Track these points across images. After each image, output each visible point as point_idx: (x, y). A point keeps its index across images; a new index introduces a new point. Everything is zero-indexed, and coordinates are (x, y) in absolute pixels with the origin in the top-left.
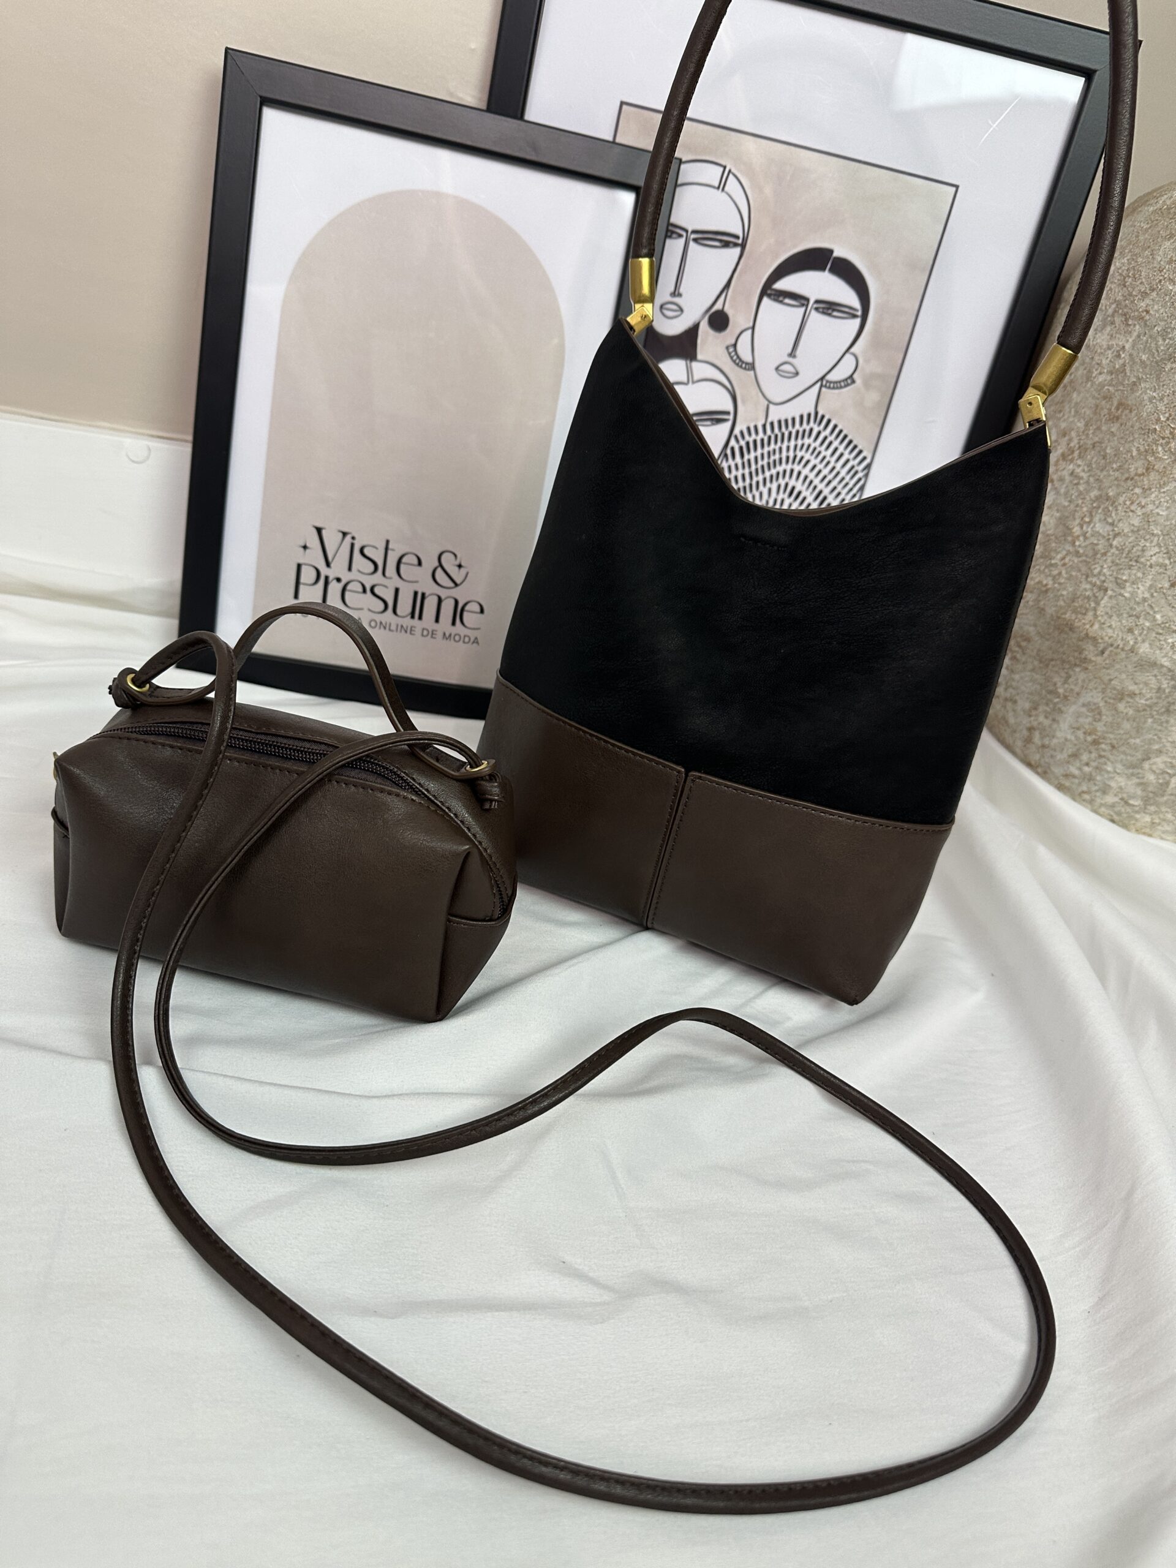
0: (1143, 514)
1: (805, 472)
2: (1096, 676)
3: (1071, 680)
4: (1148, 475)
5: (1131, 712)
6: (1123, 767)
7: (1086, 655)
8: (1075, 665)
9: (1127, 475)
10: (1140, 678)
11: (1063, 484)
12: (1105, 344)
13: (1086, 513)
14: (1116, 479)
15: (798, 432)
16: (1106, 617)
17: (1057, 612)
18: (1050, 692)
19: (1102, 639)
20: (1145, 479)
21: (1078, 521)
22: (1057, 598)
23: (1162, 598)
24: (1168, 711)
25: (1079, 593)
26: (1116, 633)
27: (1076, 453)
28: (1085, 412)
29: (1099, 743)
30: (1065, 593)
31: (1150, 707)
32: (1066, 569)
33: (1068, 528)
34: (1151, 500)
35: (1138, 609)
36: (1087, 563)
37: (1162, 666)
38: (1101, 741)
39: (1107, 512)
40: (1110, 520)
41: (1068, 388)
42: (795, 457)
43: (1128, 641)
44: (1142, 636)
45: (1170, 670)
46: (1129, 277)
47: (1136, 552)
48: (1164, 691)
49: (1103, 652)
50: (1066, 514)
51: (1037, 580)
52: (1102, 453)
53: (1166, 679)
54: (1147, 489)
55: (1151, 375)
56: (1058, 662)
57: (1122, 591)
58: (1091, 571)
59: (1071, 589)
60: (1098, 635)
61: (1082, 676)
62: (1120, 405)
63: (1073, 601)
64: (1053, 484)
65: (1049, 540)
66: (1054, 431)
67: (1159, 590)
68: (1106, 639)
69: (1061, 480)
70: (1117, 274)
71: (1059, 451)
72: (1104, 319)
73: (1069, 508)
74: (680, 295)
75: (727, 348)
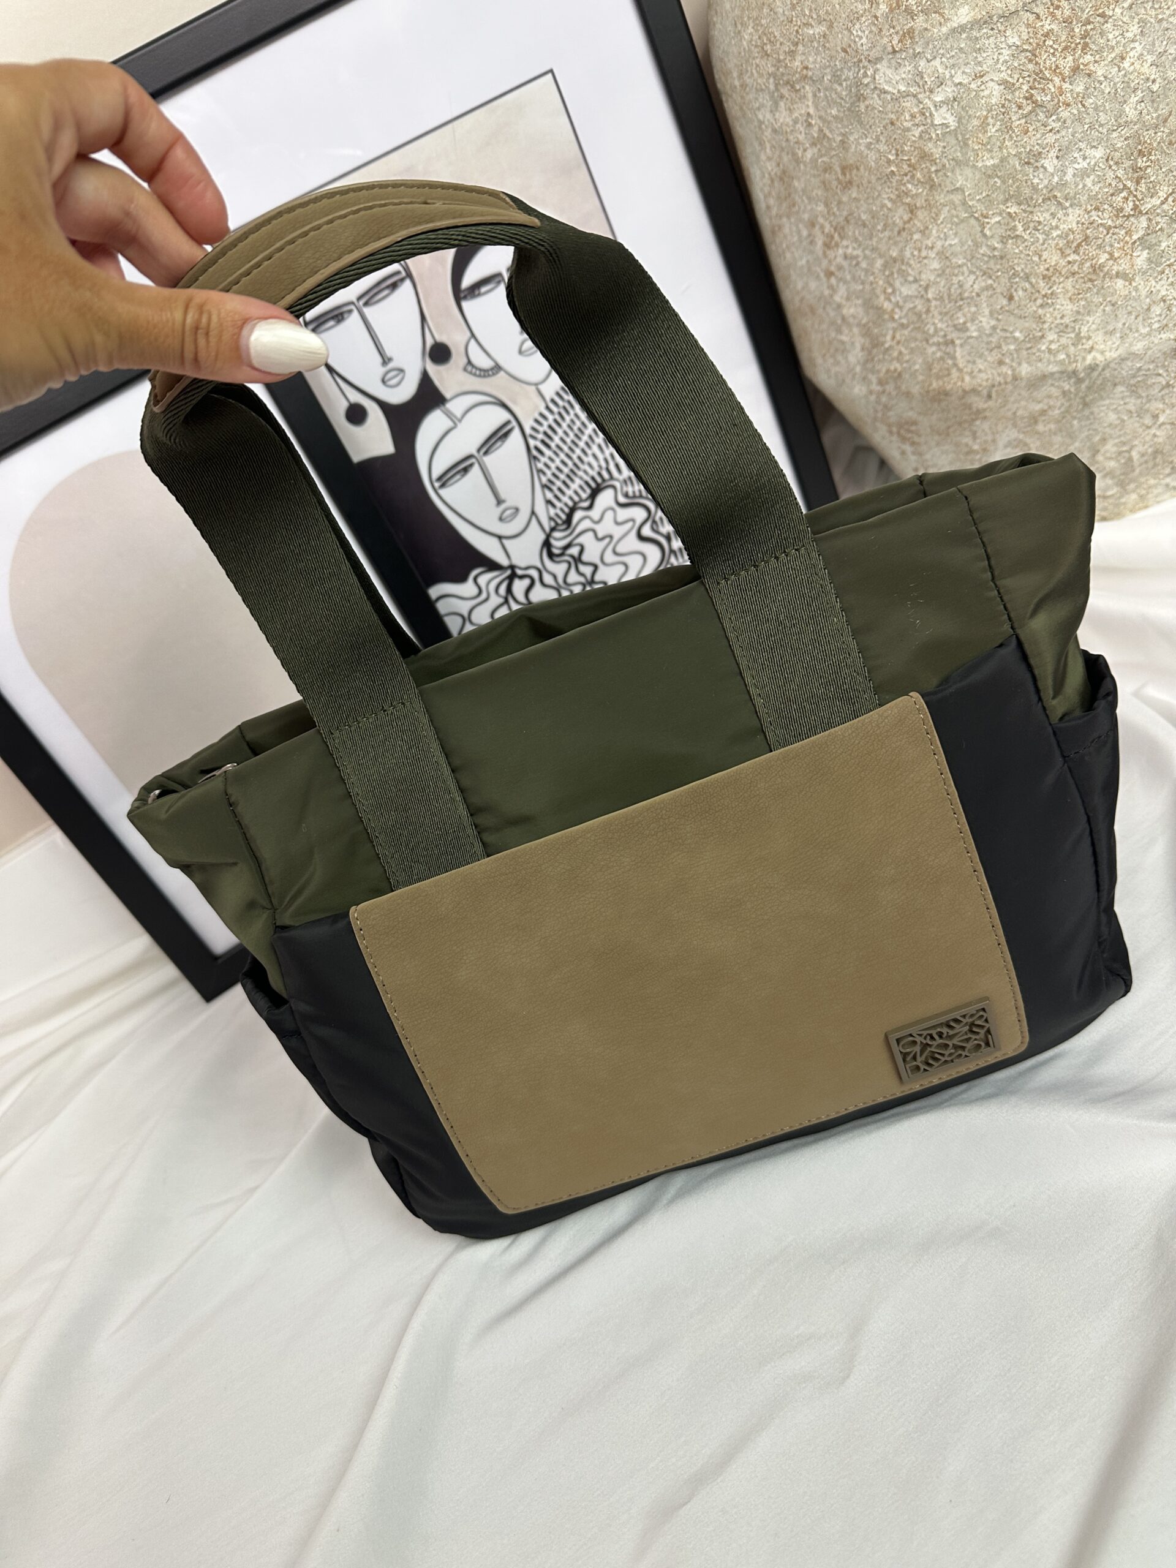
0: (937, 254)
2: (999, 417)
3: (978, 435)
4: (916, 216)
5: (1052, 426)
7: (977, 407)
8: (974, 420)
9: (896, 229)
10: (1039, 396)
11: (844, 271)
12: (788, 120)
13: (884, 286)
14: (890, 238)
16: (970, 366)
17: (923, 387)
19: (980, 386)
20: (916, 222)
21: (882, 297)
22: (914, 375)
23: (1009, 316)
24: (1086, 405)
25: (930, 360)
26: (989, 372)
27: (836, 236)
28: (816, 194)
30: (917, 367)
31: (1067, 411)
32: (903, 345)
33: (877, 308)
34: (935, 238)
35: (994, 339)
36: (917, 328)
37: (1052, 374)
39: (903, 274)
40: (911, 279)
41: (786, 179)
43: (1006, 373)
44: (1015, 360)
45: (1062, 372)
46: (766, 44)
47: (955, 292)
48: (1069, 391)
49: (989, 397)
50: (867, 296)
51: (884, 371)
52: (860, 223)
53: (1064, 381)
54: (924, 231)
55: (852, 124)
56: (956, 426)
57: (968, 334)
58: (927, 333)
59: (920, 361)
61: (986, 426)
62: (844, 169)
63: (931, 370)
64: (836, 277)
65: (869, 329)
66: (801, 226)
67: (1001, 312)
68: (984, 383)
69: (840, 268)
70: (753, 48)
71: (820, 243)
72: (772, 97)
73: (866, 290)
74: (390, 359)
75: (465, 370)
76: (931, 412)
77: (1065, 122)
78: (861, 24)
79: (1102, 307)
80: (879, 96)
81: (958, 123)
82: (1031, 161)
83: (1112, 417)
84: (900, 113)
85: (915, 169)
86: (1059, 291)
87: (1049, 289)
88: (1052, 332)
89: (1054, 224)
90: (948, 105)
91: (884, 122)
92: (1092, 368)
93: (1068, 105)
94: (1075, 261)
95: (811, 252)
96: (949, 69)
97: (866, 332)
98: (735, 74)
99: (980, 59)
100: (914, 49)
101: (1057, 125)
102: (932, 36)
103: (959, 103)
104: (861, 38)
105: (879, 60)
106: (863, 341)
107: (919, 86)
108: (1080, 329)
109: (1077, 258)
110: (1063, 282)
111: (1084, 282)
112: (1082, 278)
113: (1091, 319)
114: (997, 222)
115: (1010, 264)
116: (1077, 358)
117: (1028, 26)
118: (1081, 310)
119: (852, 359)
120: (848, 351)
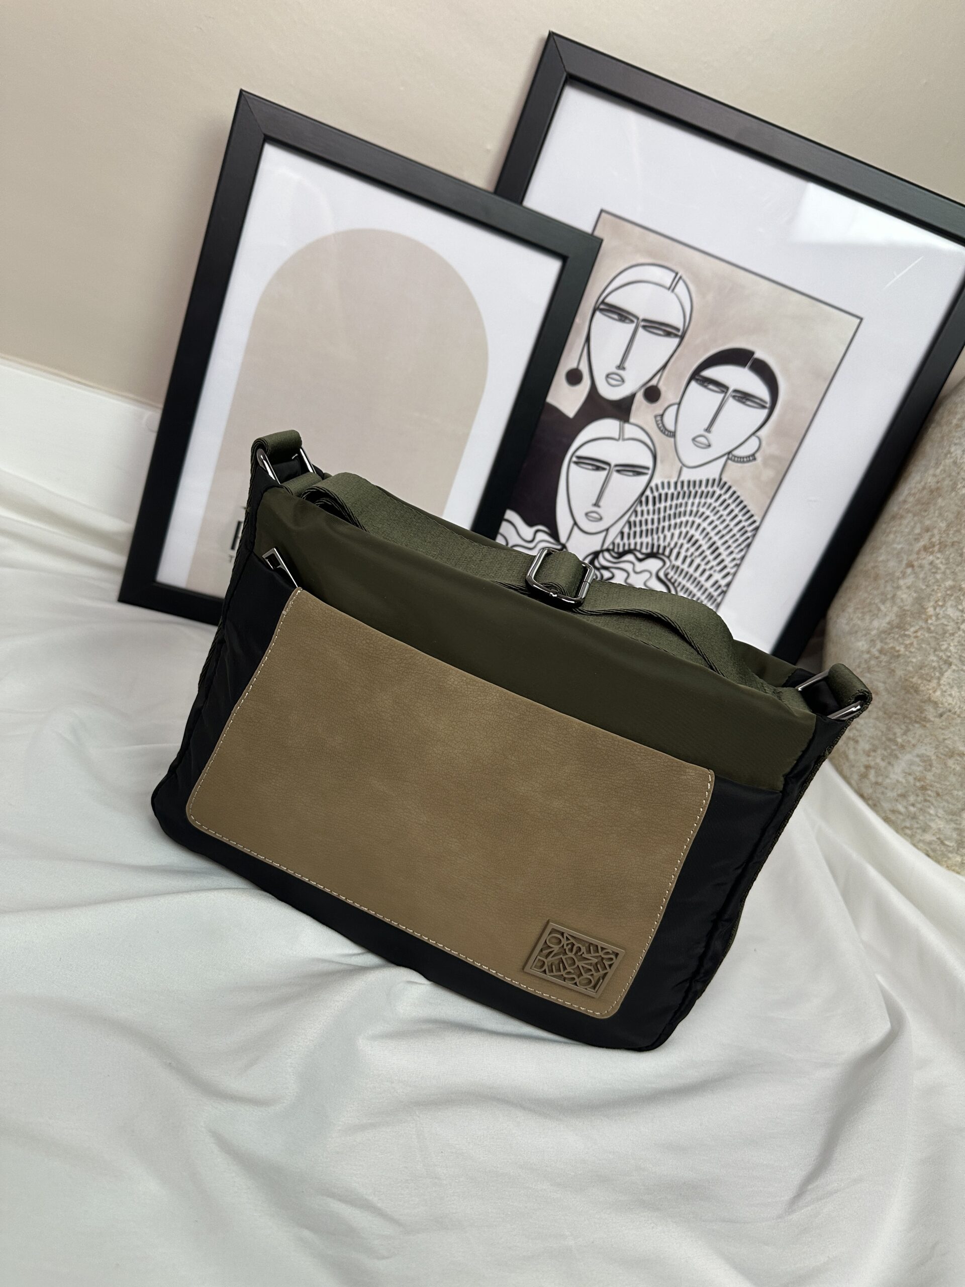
1: (705, 525)
2: (933, 734)
3: (909, 733)
5: (958, 769)
6: (943, 813)
7: (926, 715)
8: (916, 722)
11: (922, 570)
13: (939, 598)
15: (703, 492)
16: (947, 687)
17: (906, 675)
18: (890, 740)
21: (932, 604)
22: (907, 663)
25: (926, 663)
26: (955, 701)
27: (937, 547)
28: (947, 515)
30: (914, 660)
32: (918, 641)
33: (922, 607)
36: (936, 639)
39: (958, 601)
40: (960, 607)
41: (935, 494)
42: (697, 512)
49: (941, 715)
50: (923, 596)
51: (891, 645)
52: (959, 552)
56: (900, 716)
58: (939, 646)
59: (919, 658)
60: (939, 700)
61: (920, 732)
63: (921, 669)
64: (913, 570)
65: (905, 614)
66: (918, 525)
68: (946, 705)
69: (921, 566)
71: (922, 543)
73: (925, 591)
74: (624, 369)
75: (656, 417)
76: (895, 694)
95: (911, 545)
97: (902, 614)
106: (894, 618)
119: (876, 623)
120: (877, 617)
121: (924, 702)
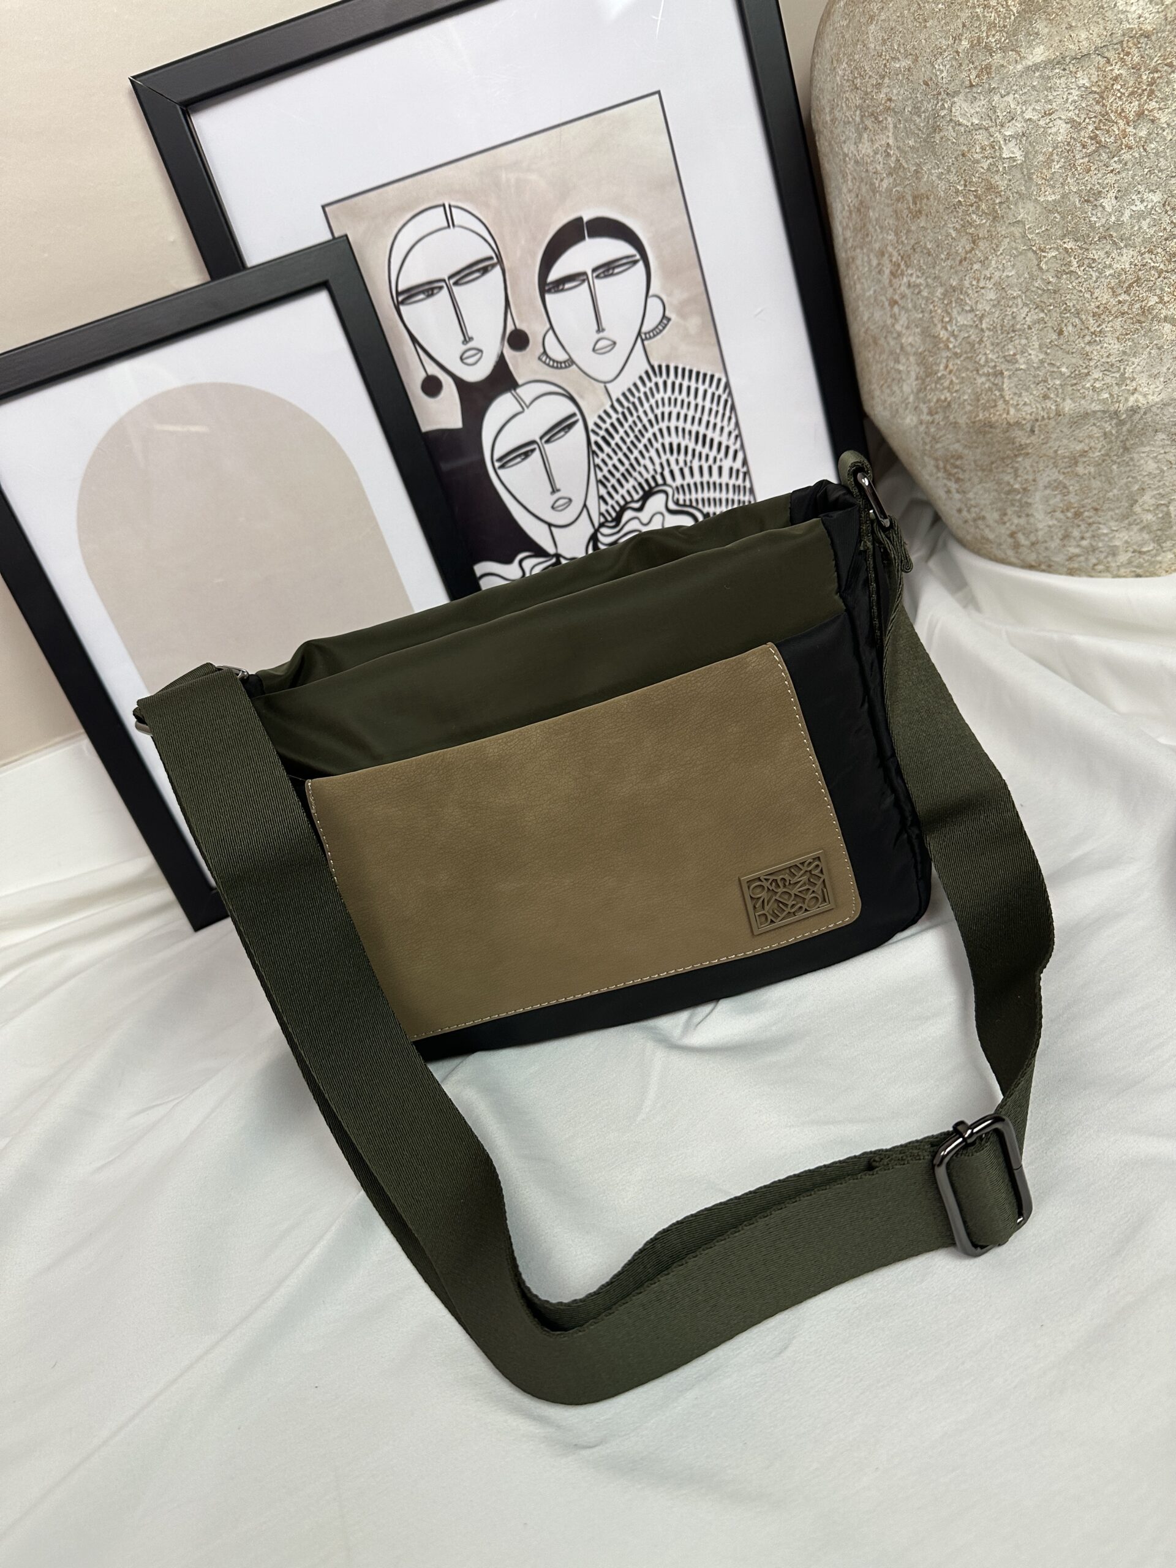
0: (994, 285)
2: (1041, 455)
3: (1020, 472)
4: (977, 246)
5: (1092, 470)
6: (1117, 523)
7: (1020, 442)
8: (1016, 456)
9: (959, 258)
10: (1081, 435)
11: (907, 299)
12: (870, 151)
13: (942, 314)
14: (951, 267)
15: (645, 394)
16: (1016, 398)
17: (969, 418)
18: (1008, 493)
19: (1025, 419)
20: (977, 252)
21: (939, 326)
22: (962, 405)
23: (1057, 350)
24: (1126, 449)
25: (979, 390)
26: (1034, 406)
27: (903, 266)
28: (888, 223)
29: (1082, 513)
30: (966, 397)
31: (1107, 455)
32: (955, 375)
33: (934, 337)
34: (994, 268)
35: (1041, 373)
36: (969, 358)
37: (1095, 412)
38: (1082, 510)
39: (961, 303)
40: (968, 308)
41: (862, 210)
42: (656, 417)
43: (1050, 408)
44: (1060, 396)
45: (1104, 412)
46: (856, 78)
47: (1008, 323)
48: (1111, 434)
49: (1032, 431)
50: (925, 325)
51: (935, 400)
52: (925, 251)
53: (1106, 422)
54: (984, 261)
55: (927, 155)
56: (999, 462)
57: (1017, 366)
58: (978, 363)
59: (969, 391)
60: (1019, 418)
61: (1028, 462)
62: (915, 198)
63: (978, 400)
64: (899, 305)
65: (924, 358)
66: (872, 256)
67: (1050, 346)
68: (1028, 417)
69: (903, 296)
70: (845, 82)
71: (887, 272)
72: (857, 129)
73: (925, 318)
74: (471, 339)
75: (539, 359)
76: (976, 445)
77: (1126, 164)
78: (943, 59)
79: (1148, 349)
80: (953, 128)
81: (1025, 157)
82: (1091, 199)
83: (1151, 466)
84: (971, 146)
85: (980, 200)
86: (1108, 329)
87: (1098, 327)
88: (1098, 369)
89: (1107, 263)
90: (1017, 139)
91: (956, 154)
92: (1134, 410)
93: (1130, 148)
94: (1125, 301)
95: (879, 281)
96: (1020, 106)
97: (922, 361)
98: (827, 110)
99: (1051, 97)
100: (990, 84)
101: (1118, 166)
102: (1007, 72)
103: (1027, 138)
104: (942, 71)
105: (956, 93)
106: (918, 369)
107: (991, 120)
108: (1125, 369)
109: (1127, 298)
110: (1111, 321)
111: (1133, 323)
112: (1130, 318)
113: (1136, 361)
114: (1053, 256)
115: (1063, 299)
116: (1120, 398)
117: (1098, 69)
118: (1127, 351)
119: (906, 389)
120: (904, 381)
121: (1008, 431)
